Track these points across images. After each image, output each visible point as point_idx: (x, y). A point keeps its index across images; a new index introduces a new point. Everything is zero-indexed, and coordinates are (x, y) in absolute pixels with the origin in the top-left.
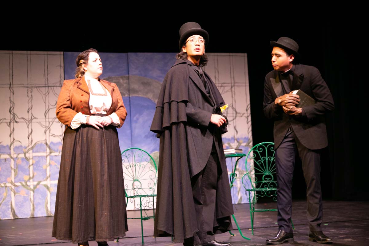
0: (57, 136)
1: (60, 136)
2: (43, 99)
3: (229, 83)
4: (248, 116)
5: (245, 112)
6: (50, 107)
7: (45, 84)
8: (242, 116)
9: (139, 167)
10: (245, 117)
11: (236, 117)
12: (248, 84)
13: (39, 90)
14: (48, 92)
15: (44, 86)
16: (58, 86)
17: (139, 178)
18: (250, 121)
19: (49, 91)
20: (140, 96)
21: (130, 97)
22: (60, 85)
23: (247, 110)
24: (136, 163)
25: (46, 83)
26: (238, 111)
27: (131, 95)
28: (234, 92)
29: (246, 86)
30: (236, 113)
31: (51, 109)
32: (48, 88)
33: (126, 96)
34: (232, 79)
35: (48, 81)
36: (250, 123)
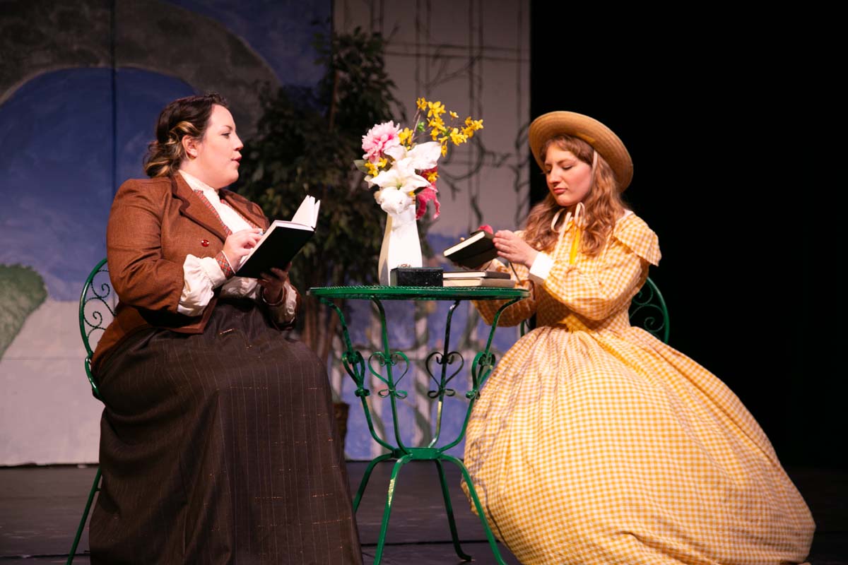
3: (463, 48)
4: (520, 166)
5: (512, 150)
8: (498, 165)
10: (511, 167)
11: (479, 165)
12: (526, 56)
18: (524, 184)
20: (152, 69)
21: (117, 70)
23: (518, 146)
26: (488, 147)
27: (118, 66)
28: (480, 79)
29: (519, 61)
30: (482, 151)
33: (101, 65)
34: (476, 35)
36: (525, 190)
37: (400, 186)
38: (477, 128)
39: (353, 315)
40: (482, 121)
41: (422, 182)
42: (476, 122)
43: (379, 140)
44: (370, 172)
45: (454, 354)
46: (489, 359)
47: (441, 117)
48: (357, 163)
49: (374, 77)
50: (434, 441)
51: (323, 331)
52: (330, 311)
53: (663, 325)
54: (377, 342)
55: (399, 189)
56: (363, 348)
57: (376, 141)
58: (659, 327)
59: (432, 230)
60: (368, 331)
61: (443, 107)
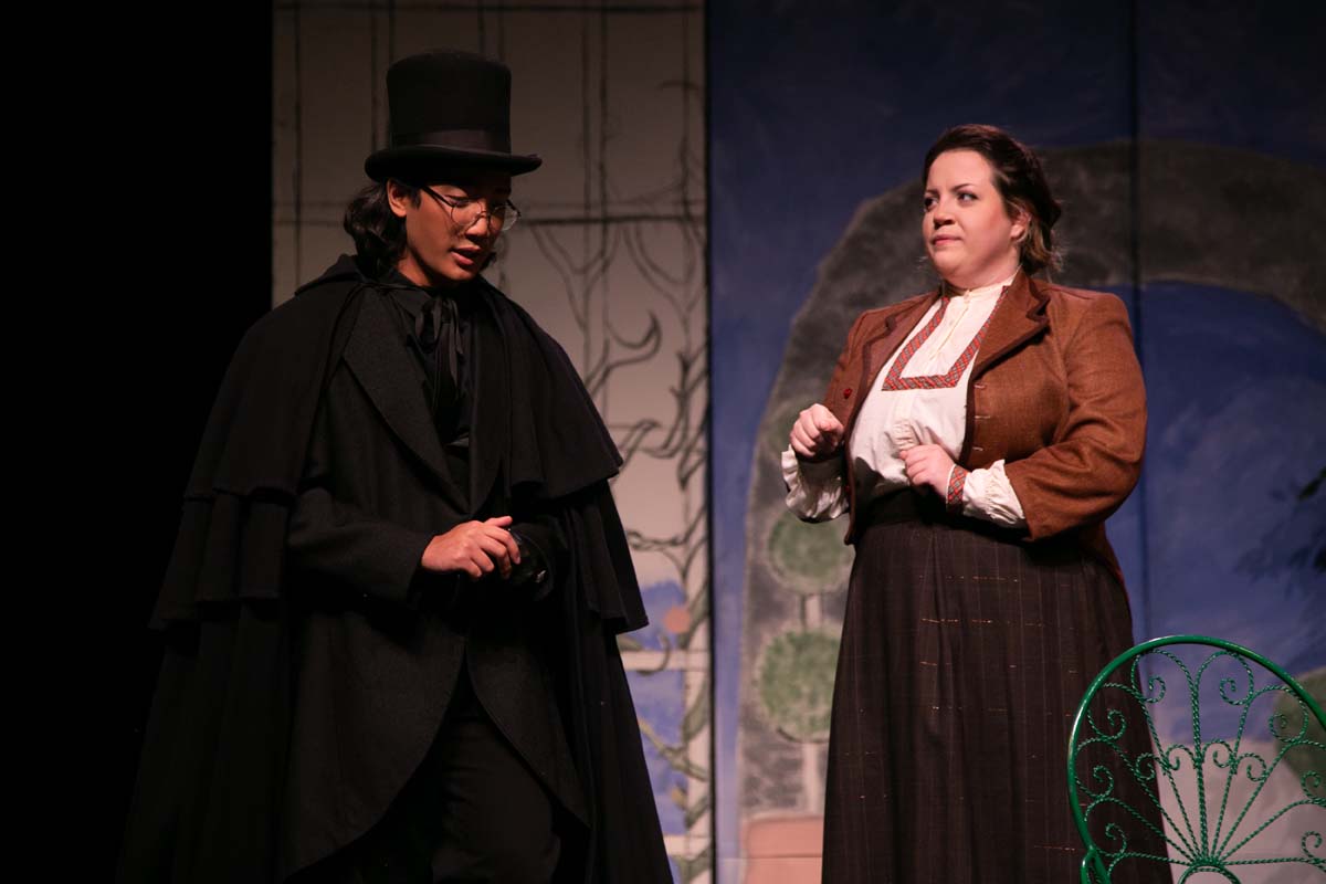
0: (656, 542)
1: (674, 542)
2: (571, 296)
6: (618, 353)
7: (587, 206)
9: (1226, 772)
13: (547, 243)
14: (602, 253)
15: (580, 213)
16: (668, 218)
17: (1228, 849)
19: (608, 254)
20: (1215, 281)
21: (1143, 287)
22: (681, 211)
24: (1203, 747)
25: (595, 195)
27: (1146, 278)
31: (619, 364)
32: (605, 231)
33: (1113, 280)
35: (603, 185)
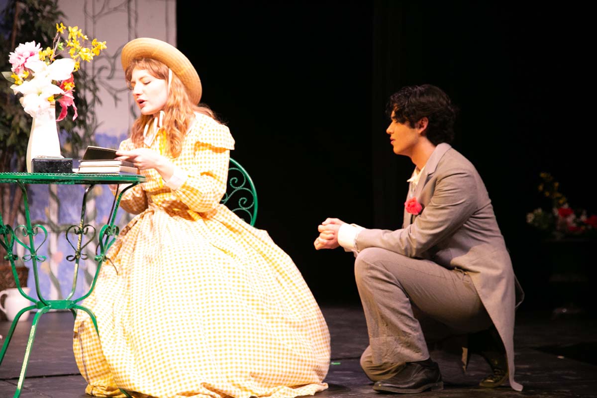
37: (41, 93)
38: (102, 48)
39: (34, 197)
40: (105, 42)
41: (58, 91)
42: (101, 43)
43: (22, 56)
44: (16, 82)
45: (88, 227)
46: (114, 229)
47: (77, 39)
48: (5, 74)
49: (48, 8)
50: (71, 294)
51: (7, 210)
52: (13, 194)
53: (253, 203)
54: (54, 218)
55: (39, 95)
56: (42, 223)
57: (20, 57)
58: (250, 205)
59: (99, 131)
60: (47, 209)
61: (80, 30)
